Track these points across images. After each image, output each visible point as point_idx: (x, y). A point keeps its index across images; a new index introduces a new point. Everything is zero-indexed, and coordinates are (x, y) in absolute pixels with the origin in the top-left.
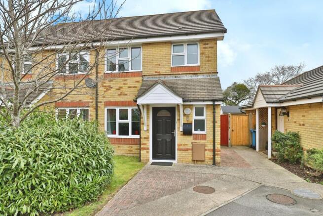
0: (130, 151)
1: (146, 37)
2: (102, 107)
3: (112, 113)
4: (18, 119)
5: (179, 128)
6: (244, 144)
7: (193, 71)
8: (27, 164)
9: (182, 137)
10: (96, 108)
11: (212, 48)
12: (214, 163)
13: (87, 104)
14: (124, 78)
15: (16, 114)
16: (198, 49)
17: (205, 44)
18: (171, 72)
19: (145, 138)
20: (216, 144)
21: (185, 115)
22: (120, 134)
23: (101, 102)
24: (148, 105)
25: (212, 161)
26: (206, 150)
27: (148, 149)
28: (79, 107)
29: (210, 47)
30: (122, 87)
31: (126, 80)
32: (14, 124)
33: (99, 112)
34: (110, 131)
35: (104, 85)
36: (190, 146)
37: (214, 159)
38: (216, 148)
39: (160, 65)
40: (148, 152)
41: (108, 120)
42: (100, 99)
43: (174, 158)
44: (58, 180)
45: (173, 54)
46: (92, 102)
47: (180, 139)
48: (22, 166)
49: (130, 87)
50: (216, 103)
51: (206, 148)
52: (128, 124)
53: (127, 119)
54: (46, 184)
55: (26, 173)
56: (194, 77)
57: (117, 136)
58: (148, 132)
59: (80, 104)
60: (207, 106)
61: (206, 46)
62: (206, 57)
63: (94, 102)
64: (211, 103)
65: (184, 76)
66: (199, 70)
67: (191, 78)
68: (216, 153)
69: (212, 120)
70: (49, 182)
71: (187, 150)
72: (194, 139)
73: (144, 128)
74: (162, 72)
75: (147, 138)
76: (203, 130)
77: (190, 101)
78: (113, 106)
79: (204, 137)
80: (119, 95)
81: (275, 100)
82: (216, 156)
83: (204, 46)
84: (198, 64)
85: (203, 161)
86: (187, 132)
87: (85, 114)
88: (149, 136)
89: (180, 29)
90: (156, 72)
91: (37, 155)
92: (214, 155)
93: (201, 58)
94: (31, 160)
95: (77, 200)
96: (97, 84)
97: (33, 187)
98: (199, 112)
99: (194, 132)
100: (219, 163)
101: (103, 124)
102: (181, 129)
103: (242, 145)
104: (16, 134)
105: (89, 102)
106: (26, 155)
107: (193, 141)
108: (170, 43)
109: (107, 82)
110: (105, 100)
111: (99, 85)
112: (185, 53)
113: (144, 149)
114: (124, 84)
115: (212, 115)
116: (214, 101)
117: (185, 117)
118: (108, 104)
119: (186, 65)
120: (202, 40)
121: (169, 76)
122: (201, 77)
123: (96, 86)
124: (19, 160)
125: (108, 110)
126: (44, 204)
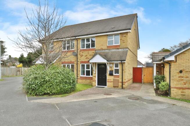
0: (90, 82)
1: (96, 34)
2: (79, 64)
3: (83, 66)
4: (47, 67)
5: (108, 72)
6: (150, 82)
7: (117, 47)
8: (49, 80)
9: (109, 76)
10: (77, 64)
11: (125, 36)
12: (122, 88)
13: (73, 63)
14: (88, 51)
15: (47, 66)
16: (119, 37)
17: (122, 35)
18: (107, 48)
19: (94, 76)
20: (123, 79)
21: (110, 67)
22: (86, 75)
23: (79, 62)
24: (95, 63)
25: (121, 87)
26: (119, 82)
27: (96, 81)
28: (70, 64)
29: (124, 36)
30: (87, 55)
31: (89, 52)
32: (46, 69)
33: (78, 66)
34: (83, 74)
35: (80, 54)
36: (112, 80)
37: (122, 86)
38: (123, 81)
39: (102, 45)
40: (95, 82)
41: (82, 69)
42: (79, 60)
43: (106, 86)
44: (57, 85)
45: (108, 40)
46: (75, 62)
47: (108, 77)
48: (48, 80)
49: (90, 55)
50: (123, 62)
51: (119, 81)
52: (90, 71)
53: (89, 69)
54: (54, 86)
55: (49, 82)
56: (117, 50)
57: (85, 76)
58: (96, 74)
59: (71, 62)
60: (120, 63)
61: (123, 36)
62: (123, 41)
63: (76, 62)
64: (120, 62)
65: (113, 50)
66: (119, 47)
67: (115, 51)
68: (123, 83)
69: (122, 69)
70: (55, 85)
71: (111, 82)
72: (114, 77)
73: (94, 72)
74: (103, 48)
75: (95, 77)
76: (118, 73)
77: (112, 61)
78: (83, 63)
79: (118, 76)
80: (86, 58)
81: (158, 60)
82: (123, 85)
83: (122, 36)
84: (119, 44)
85: (118, 87)
86: (111, 74)
87: (73, 66)
88: (96, 76)
89: (113, 28)
90: (101, 48)
91: (52, 77)
92: (122, 85)
93: (120, 41)
94: (50, 79)
95: (63, 92)
96: (77, 54)
97: (51, 86)
98: (117, 66)
99: (114, 74)
100: (125, 88)
101: (80, 71)
102: (109, 73)
103: (149, 83)
104: (47, 72)
105: (74, 62)
106: (49, 77)
107: (114, 78)
108: (107, 35)
109: (81, 53)
110: (81, 60)
111: (78, 55)
112: (114, 39)
113: (94, 81)
114: (88, 54)
115: (122, 67)
116: (121, 61)
117: (110, 68)
118: (82, 62)
119: (114, 45)
120: (121, 33)
121: (106, 50)
122: (120, 50)
123: (77, 55)
124: (47, 78)
125: (82, 65)
126: (53, 91)
